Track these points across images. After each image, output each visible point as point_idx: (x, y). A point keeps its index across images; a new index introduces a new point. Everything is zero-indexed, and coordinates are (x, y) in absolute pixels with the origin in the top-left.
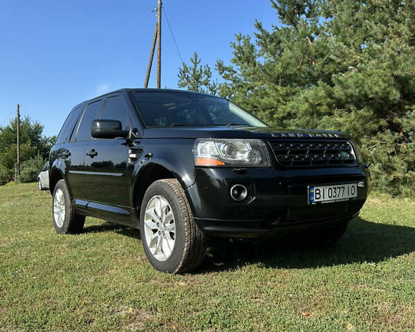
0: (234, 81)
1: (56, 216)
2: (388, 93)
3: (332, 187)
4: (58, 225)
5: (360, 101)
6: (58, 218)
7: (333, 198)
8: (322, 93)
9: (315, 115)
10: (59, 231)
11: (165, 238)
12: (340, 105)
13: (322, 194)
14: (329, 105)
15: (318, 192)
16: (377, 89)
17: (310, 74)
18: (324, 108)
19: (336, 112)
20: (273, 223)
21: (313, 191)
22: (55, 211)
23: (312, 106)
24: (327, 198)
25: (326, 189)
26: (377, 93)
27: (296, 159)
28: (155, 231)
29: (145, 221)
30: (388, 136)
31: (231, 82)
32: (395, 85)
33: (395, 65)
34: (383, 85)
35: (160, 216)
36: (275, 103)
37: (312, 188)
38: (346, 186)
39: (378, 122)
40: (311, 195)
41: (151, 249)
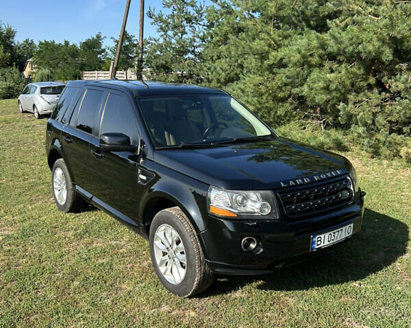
0: (223, 7)
1: (57, 193)
2: (381, 53)
3: (332, 233)
4: (59, 201)
5: (352, 56)
6: (59, 195)
7: (332, 242)
8: (315, 43)
9: (306, 66)
10: (61, 208)
11: (175, 264)
12: (332, 57)
13: (322, 241)
14: (320, 57)
15: (319, 239)
16: (370, 48)
17: (303, 12)
18: (315, 60)
19: (327, 64)
20: (277, 267)
21: (315, 239)
22: (55, 186)
23: (304, 57)
24: (327, 243)
25: (327, 235)
26: (370, 52)
27: (302, 208)
28: (164, 254)
29: (155, 242)
30: (375, 96)
31: (219, 8)
32: (388, 44)
33: (392, 26)
34: (377, 44)
35: (171, 243)
36: (266, 48)
37: (314, 237)
38: (344, 228)
39: (366, 80)
40: (314, 243)
41: (160, 268)
